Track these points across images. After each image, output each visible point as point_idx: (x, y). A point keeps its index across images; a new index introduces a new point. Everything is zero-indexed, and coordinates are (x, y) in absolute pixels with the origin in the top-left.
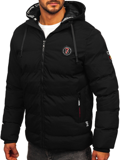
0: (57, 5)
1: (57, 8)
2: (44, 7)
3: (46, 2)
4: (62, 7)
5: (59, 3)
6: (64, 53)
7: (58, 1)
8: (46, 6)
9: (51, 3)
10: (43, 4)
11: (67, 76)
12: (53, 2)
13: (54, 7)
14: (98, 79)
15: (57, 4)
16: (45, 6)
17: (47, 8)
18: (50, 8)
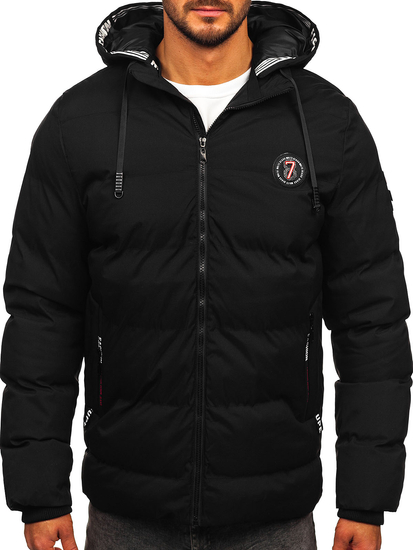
0: (222, 16)
1: (220, 26)
2: (176, 19)
3: (183, 4)
4: (240, 23)
5: (229, 9)
6: (282, 175)
7: (225, 4)
8: (184, 18)
9: (201, 7)
10: (175, 10)
11: (289, 256)
12: (207, 4)
13: (210, 20)
14: (366, 266)
15: (219, 14)
16: (181, 16)
17: (185, 23)
18: (196, 25)
